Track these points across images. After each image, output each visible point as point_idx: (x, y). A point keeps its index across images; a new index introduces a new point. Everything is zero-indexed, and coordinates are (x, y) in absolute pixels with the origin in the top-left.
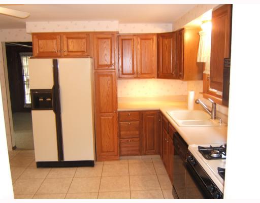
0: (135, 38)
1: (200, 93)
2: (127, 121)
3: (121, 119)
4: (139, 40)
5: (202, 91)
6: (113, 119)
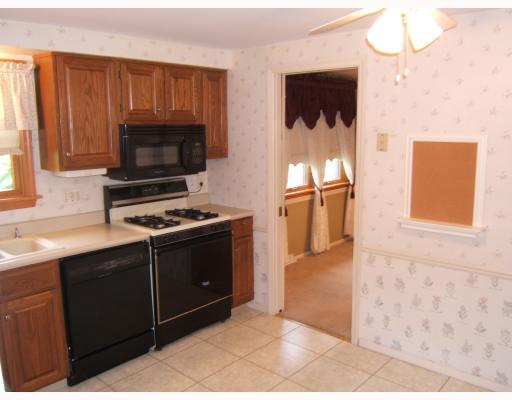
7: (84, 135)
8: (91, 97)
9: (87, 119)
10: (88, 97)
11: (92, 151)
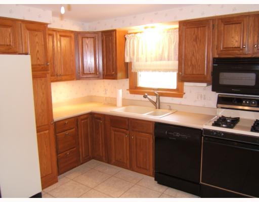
0: (54, 33)
1: (127, 90)
2: (64, 131)
3: (57, 131)
4: (59, 37)
5: (128, 88)
6: (49, 133)
7: (191, 63)
8: (197, 43)
9: (193, 55)
10: (195, 43)
11: (194, 73)
